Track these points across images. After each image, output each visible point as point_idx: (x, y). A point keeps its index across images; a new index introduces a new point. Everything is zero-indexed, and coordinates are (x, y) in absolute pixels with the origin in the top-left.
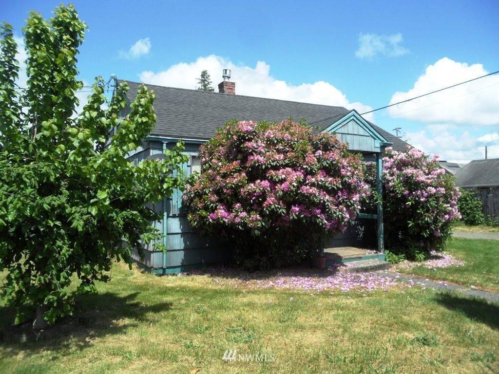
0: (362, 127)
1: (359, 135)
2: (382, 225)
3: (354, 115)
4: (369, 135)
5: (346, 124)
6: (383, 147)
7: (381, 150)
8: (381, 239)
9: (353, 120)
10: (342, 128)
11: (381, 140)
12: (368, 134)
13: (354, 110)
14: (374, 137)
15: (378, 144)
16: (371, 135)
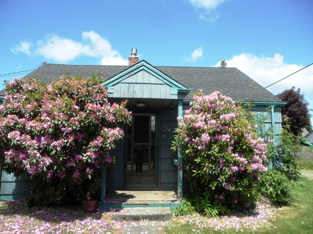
0: (154, 76)
1: (150, 84)
2: (181, 172)
3: (143, 65)
4: (164, 83)
5: (134, 74)
6: (181, 93)
7: (178, 97)
8: (179, 187)
9: (143, 69)
10: (130, 78)
11: (178, 87)
12: (162, 83)
13: (143, 61)
14: (170, 84)
15: (175, 91)
16: (165, 83)
